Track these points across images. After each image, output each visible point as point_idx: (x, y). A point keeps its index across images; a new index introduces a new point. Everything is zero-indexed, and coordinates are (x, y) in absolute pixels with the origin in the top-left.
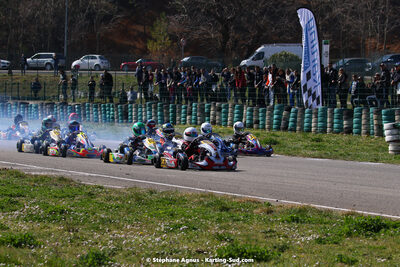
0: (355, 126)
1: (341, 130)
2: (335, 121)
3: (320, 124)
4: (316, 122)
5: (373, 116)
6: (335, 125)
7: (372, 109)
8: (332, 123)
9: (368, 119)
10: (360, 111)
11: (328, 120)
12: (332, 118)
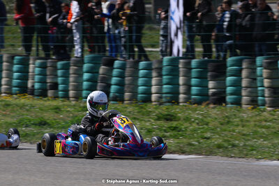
0: (229, 89)
1: (204, 98)
2: (194, 81)
3: (166, 88)
4: (160, 84)
5: (262, 72)
6: (194, 90)
7: (259, 60)
8: (188, 86)
9: (253, 78)
10: (239, 63)
11: (181, 80)
12: (188, 75)
